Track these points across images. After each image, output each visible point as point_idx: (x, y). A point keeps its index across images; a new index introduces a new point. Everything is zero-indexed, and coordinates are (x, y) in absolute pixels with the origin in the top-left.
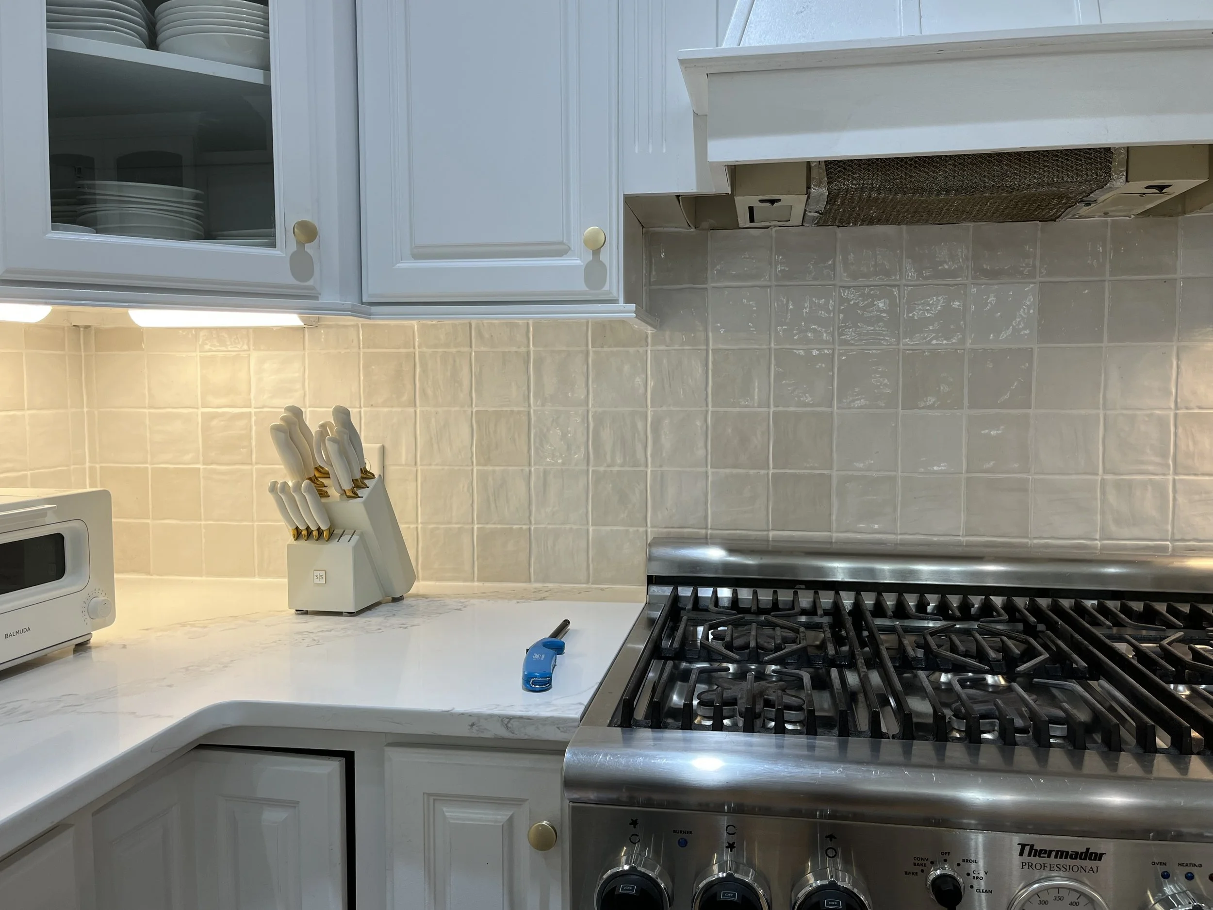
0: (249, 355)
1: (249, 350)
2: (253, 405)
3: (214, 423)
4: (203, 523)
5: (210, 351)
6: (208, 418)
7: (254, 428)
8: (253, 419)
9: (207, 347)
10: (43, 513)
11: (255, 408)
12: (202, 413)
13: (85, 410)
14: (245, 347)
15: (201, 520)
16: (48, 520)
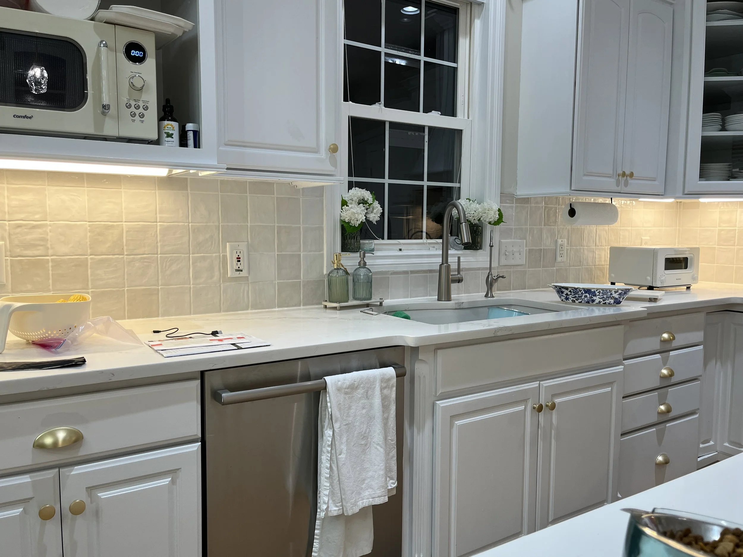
0: (737, 210)
1: (737, 208)
2: (737, 226)
3: (722, 232)
4: (715, 265)
5: (723, 209)
6: (720, 231)
7: (737, 234)
8: (737, 231)
9: (722, 208)
10: (686, 251)
11: (738, 227)
12: (718, 229)
13: (678, 228)
14: (736, 207)
15: (714, 264)
16: (687, 253)
